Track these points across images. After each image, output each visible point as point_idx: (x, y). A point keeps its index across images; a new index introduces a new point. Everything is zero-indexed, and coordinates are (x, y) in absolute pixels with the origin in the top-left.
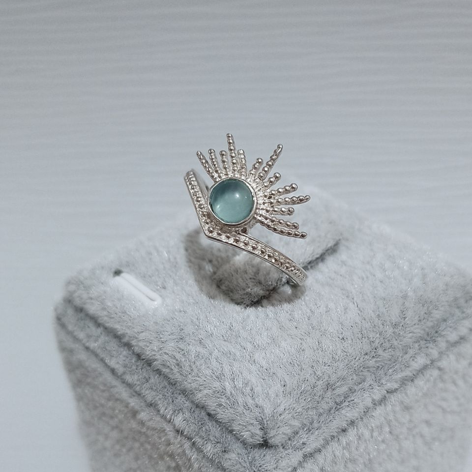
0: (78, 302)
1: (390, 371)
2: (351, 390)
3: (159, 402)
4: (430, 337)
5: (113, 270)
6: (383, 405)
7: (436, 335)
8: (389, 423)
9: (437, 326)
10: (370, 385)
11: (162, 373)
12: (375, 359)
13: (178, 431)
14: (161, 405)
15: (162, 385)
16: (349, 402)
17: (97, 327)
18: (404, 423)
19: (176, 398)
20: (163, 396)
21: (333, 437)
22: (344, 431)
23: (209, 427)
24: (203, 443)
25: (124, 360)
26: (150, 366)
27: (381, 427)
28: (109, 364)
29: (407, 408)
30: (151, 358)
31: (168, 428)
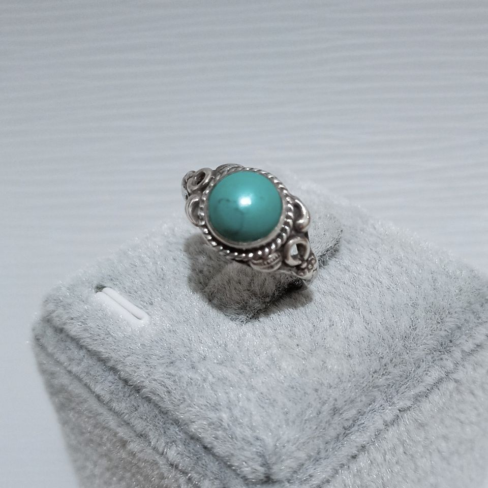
0: (57, 322)
1: (403, 387)
2: (361, 413)
3: (150, 433)
4: (445, 347)
5: (94, 286)
6: (396, 425)
7: (451, 344)
8: (403, 443)
9: (452, 334)
10: (381, 406)
11: (152, 401)
12: (385, 377)
13: (172, 465)
14: (152, 437)
15: (153, 414)
16: (359, 425)
17: (80, 349)
18: (419, 442)
19: (169, 429)
20: (154, 426)
21: (342, 466)
22: (354, 457)
23: (206, 462)
24: (200, 478)
25: (110, 387)
26: (138, 392)
27: (394, 449)
28: (93, 390)
29: (422, 425)
30: (139, 385)
31: (161, 462)
